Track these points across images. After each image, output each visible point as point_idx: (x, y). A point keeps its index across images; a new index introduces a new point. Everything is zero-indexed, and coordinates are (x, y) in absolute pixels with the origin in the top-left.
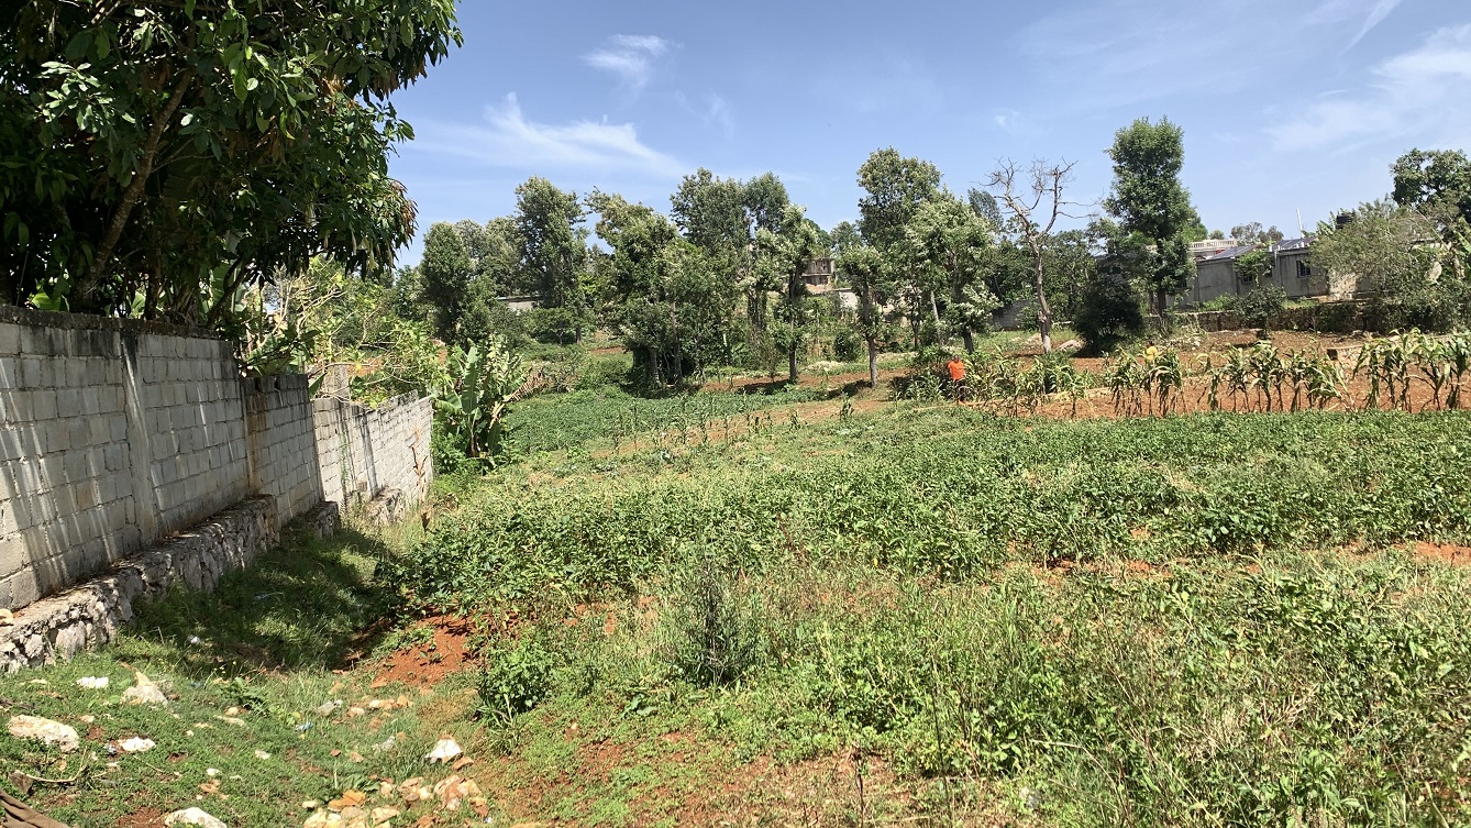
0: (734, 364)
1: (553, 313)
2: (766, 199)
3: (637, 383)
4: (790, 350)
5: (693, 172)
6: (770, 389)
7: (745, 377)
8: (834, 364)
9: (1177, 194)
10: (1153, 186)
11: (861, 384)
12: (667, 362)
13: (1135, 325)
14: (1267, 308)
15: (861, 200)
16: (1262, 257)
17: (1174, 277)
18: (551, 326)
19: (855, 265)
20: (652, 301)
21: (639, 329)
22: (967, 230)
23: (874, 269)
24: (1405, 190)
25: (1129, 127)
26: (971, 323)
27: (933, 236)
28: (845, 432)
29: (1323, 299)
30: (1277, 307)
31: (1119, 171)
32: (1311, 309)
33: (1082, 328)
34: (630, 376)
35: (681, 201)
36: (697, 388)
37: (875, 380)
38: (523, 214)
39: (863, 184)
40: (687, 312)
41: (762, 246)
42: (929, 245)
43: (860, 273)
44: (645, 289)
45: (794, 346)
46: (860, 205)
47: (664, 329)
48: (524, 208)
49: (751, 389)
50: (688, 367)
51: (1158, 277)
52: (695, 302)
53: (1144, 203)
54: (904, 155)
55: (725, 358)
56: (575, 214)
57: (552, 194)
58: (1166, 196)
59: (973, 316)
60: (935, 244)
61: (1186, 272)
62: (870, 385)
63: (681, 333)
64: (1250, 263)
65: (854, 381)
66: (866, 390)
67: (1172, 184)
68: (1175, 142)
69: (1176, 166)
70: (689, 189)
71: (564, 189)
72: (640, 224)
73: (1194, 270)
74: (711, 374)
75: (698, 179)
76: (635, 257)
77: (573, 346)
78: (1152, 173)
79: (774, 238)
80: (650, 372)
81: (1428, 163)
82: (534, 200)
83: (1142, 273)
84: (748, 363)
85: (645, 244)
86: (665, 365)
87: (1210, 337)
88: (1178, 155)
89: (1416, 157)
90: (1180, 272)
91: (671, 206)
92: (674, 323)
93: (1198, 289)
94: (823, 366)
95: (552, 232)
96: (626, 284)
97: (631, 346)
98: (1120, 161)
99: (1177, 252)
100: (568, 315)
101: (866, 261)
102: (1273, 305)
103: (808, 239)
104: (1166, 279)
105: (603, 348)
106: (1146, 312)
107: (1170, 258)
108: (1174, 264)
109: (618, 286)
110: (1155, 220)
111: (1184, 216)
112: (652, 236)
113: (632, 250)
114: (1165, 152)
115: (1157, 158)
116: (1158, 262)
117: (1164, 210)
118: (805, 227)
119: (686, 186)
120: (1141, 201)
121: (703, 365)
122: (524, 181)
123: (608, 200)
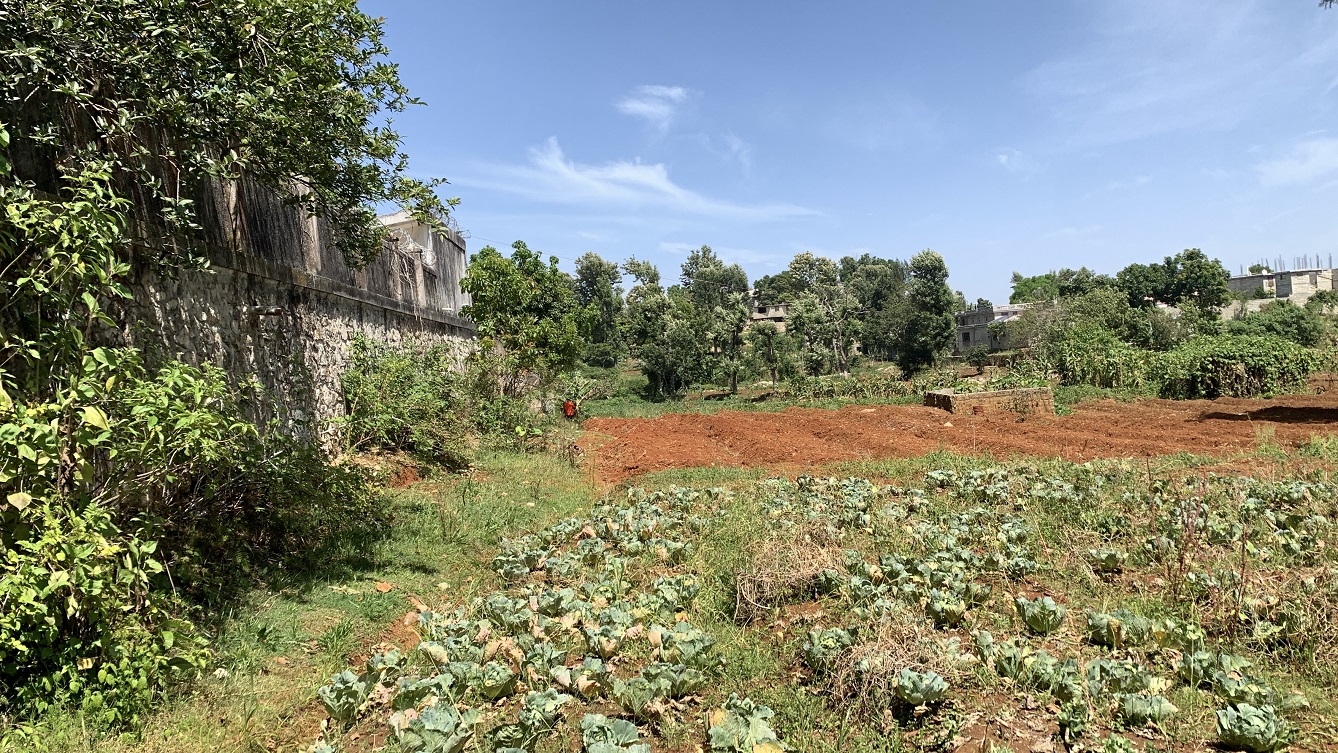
0: (712, 382)
1: (598, 347)
2: (733, 280)
3: (650, 394)
4: (734, 378)
5: (698, 248)
6: (721, 397)
7: (716, 390)
9: (945, 291)
10: (930, 288)
11: (769, 395)
12: (667, 381)
13: (930, 360)
14: (977, 356)
16: (1000, 325)
18: (597, 355)
20: (658, 345)
21: (650, 361)
22: (814, 316)
25: (916, 255)
27: (797, 318)
33: (902, 364)
34: (646, 389)
35: (688, 269)
36: (683, 396)
38: (579, 277)
40: (678, 352)
41: (718, 317)
44: (654, 338)
45: (735, 373)
47: (664, 362)
48: (580, 272)
49: (708, 398)
50: (678, 385)
51: (935, 337)
52: (683, 348)
55: (708, 378)
56: (616, 278)
57: (601, 265)
58: (939, 292)
59: (816, 360)
63: (674, 364)
64: (994, 328)
67: (943, 284)
69: (946, 275)
70: (694, 260)
71: (608, 259)
72: (653, 300)
74: (694, 389)
75: (701, 254)
76: (649, 319)
77: (612, 369)
79: (724, 312)
80: (657, 388)
81: (1072, 278)
82: (588, 268)
83: (927, 335)
84: (722, 383)
85: (654, 312)
86: (664, 384)
88: (945, 271)
89: (1068, 273)
91: (681, 272)
92: (669, 359)
93: (974, 341)
95: (599, 291)
96: (642, 335)
97: (645, 371)
100: (609, 348)
103: (743, 313)
104: (938, 338)
105: (630, 370)
106: (935, 354)
107: (941, 327)
108: (944, 330)
109: (638, 335)
110: (934, 306)
111: (949, 303)
112: (658, 307)
113: (646, 315)
114: (935, 268)
115: (932, 271)
116: (935, 328)
117: (937, 300)
118: (741, 306)
119: (692, 258)
120: (924, 295)
121: (688, 383)
122: (581, 254)
123: (639, 265)
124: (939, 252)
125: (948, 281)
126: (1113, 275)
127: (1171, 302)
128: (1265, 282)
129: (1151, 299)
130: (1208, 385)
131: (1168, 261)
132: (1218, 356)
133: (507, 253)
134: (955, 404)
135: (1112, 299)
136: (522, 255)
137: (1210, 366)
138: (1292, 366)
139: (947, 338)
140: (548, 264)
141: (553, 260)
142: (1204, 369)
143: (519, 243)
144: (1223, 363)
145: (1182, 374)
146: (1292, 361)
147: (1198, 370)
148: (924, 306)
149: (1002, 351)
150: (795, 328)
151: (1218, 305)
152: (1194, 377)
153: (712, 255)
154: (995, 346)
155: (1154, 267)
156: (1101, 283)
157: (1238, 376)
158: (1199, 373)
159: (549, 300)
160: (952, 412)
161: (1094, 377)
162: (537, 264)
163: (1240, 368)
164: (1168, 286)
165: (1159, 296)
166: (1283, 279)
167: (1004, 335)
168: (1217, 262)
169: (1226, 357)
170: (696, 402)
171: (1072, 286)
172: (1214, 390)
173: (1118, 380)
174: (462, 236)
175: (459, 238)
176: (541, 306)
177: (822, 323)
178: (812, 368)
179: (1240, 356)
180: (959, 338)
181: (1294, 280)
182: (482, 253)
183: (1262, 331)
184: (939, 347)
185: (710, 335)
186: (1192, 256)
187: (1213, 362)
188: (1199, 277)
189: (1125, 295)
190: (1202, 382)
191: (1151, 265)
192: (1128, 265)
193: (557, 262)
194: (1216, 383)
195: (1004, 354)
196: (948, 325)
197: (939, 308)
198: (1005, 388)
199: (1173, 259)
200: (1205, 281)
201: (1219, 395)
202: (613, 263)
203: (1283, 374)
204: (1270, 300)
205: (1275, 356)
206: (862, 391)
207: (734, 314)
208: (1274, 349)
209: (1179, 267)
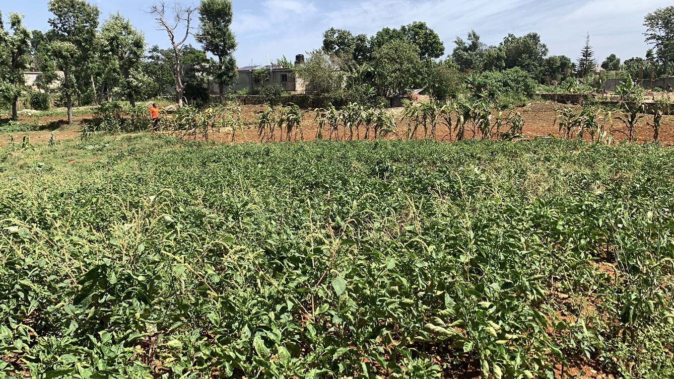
8: (34, 111)
10: (219, 30)
11: (62, 122)
14: (275, 94)
15: (50, 19)
16: (265, 71)
17: (228, 77)
19: (60, 52)
23: (72, 55)
24: (328, 45)
26: (134, 90)
27: (113, 39)
28: (90, 147)
29: (293, 93)
30: (279, 94)
31: (202, 20)
32: (289, 97)
37: (71, 120)
39: (52, 10)
42: (111, 44)
43: (64, 57)
46: (49, 22)
53: (215, 38)
58: (225, 36)
59: (136, 86)
60: (115, 43)
61: (234, 74)
62: (68, 123)
64: (259, 73)
65: (57, 120)
66: (65, 126)
67: (228, 30)
68: (230, 8)
69: (229, 21)
73: (237, 73)
78: (218, 23)
81: (336, 35)
87: (245, 108)
88: (231, 16)
89: (333, 31)
90: (231, 74)
94: (27, 113)
98: (202, 15)
99: (230, 64)
101: (67, 50)
102: (277, 93)
104: (224, 77)
107: (226, 67)
120: (213, 36)
131: (403, 28)
150: (111, 50)
183: (500, 86)
186: (421, 26)
199: (407, 27)
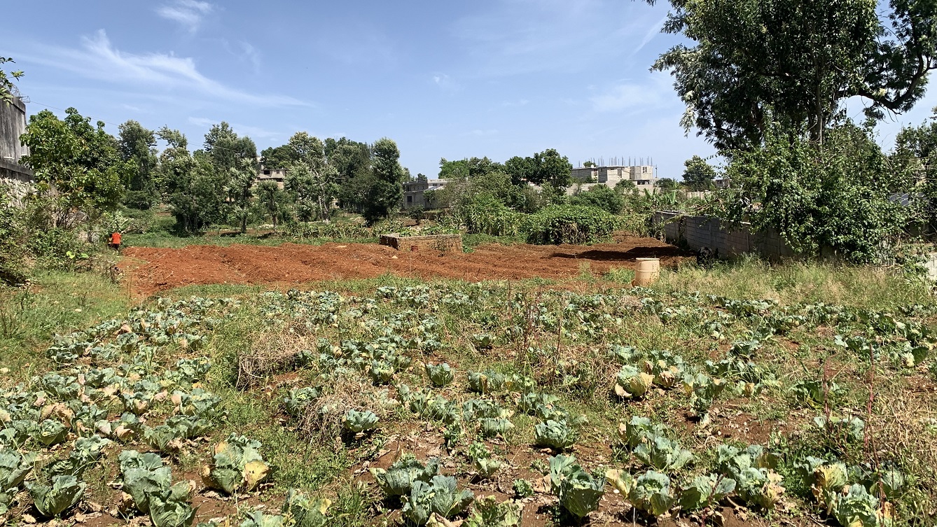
0: (227, 224)
1: (136, 193)
2: (246, 148)
3: (177, 231)
4: (244, 221)
5: (218, 123)
6: (234, 235)
7: (230, 230)
9: (397, 167)
12: (192, 221)
13: (385, 214)
18: (135, 200)
20: (185, 194)
21: (178, 206)
22: (305, 179)
25: (378, 141)
33: (366, 216)
34: (174, 227)
35: (210, 138)
36: (204, 233)
38: (122, 139)
40: (201, 200)
41: (233, 175)
44: (182, 189)
45: (245, 218)
47: (190, 207)
48: (122, 135)
49: (223, 235)
50: (200, 225)
51: (389, 198)
52: (205, 197)
54: (310, 135)
55: (224, 220)
56: (152, 142)
57: (140, 131)
63: (197, 209)
70: (215, 132)
71: (146, 126)
72: (181, 160)
75: (220, 127)
76: (178, 174)
77: (147, 211)
79: (238, 172)
80: (183, 226)
82: (129, 132)
83: (383, 197)
84: (232, 224)
85: (182, 169)
86: (189, 223)
91: (205, 140)
92: (194, 205)
93: (415, 202)
95: (138, 150)
96: (172, 186)
97: (174, 213)
100: (145, 195)
103: (251, 173)
105: (162, 212)
106: (389, 210)
108: (395, 194)
109: (169, 186)
110: (389, 176)
111: (399, 176)
112: (186, 165)
113: (176, 171)
114: (391, 150)
115: (388, 152)
116: (389, 192)
117: (391, 173)
118: (251, 169)
119: (214, 130)
121: (208, 224)
122: (124, 122)
123: (171, 133)
124: (393, 141)
125: (399, 161)
126: (503, 163)
127: (538, 183)
128: (593, 172)
129: (525, 180)
130: (556, 236)
132: (562, 218)
133: (62, 116)
134: (400, 244)
135: (502, 178)
136: (74, 119)
137: (557, 224)
138: (604, 226)
139: (397, 199)
140: (96, 127)
141: (101, 124)
142: (554, 226)
143: (71, 109)
144: (565, 222)
145: (541, 228)
146: (604, 223)
147: (550, 226)
148: (382, 177)
149: (432, 209)
151: (564, 186)
152: (548, 231)
153: (229, 129)
154: (428, 206)
155: (528, 159)
156: (496, 167)
157: (573, 231)
158: (551, 228)
159: (96, 155)
160: (398, 249)
161: (488, 229)
162: (87, 126)
163: (575, 226)
164: (535, 172)
165: (531, 178)
166: (603, 171)
167: (434, 199)
168: (565, 158)
169: (566, 219)
170: (214, 237)
171: (478, 168)
172: (559, 239)
173: (502, 232)
174: (23, 100)
175: (20, 103)
176: (89, 160)
177: (311, 184)
178: (303, 216)
179: (575, 218)
180: (405, 200)
181: (609, 172)
182: (41, 114)
184: (392, 205)
185: (226, 189)
187: (559, 222)
188: (554, 167)
189: (509, 176)
190: (552, 234)
191: (526, 158)
192: (512, 157)
193: (103, 125)
194: (560, 235)
195: (432, 212)
196: (398, 190)
197: (392, 178)
198: (432, 234)
200: (557, 170)
201: (561, 242)
202: (150, 130)
203: (599, 230)
204: (594, 184)
205: (595, 219)
206: (338, 233)
207: (245, 174)
208: (594, 215)
209: (543, 160)
